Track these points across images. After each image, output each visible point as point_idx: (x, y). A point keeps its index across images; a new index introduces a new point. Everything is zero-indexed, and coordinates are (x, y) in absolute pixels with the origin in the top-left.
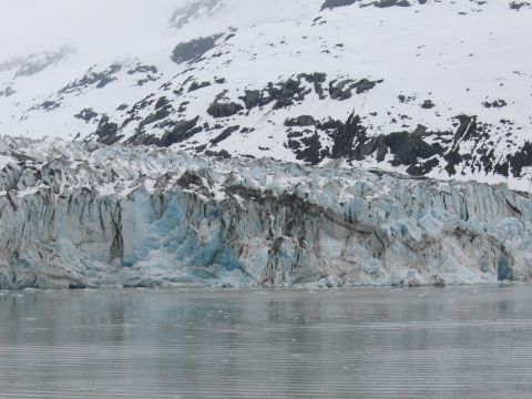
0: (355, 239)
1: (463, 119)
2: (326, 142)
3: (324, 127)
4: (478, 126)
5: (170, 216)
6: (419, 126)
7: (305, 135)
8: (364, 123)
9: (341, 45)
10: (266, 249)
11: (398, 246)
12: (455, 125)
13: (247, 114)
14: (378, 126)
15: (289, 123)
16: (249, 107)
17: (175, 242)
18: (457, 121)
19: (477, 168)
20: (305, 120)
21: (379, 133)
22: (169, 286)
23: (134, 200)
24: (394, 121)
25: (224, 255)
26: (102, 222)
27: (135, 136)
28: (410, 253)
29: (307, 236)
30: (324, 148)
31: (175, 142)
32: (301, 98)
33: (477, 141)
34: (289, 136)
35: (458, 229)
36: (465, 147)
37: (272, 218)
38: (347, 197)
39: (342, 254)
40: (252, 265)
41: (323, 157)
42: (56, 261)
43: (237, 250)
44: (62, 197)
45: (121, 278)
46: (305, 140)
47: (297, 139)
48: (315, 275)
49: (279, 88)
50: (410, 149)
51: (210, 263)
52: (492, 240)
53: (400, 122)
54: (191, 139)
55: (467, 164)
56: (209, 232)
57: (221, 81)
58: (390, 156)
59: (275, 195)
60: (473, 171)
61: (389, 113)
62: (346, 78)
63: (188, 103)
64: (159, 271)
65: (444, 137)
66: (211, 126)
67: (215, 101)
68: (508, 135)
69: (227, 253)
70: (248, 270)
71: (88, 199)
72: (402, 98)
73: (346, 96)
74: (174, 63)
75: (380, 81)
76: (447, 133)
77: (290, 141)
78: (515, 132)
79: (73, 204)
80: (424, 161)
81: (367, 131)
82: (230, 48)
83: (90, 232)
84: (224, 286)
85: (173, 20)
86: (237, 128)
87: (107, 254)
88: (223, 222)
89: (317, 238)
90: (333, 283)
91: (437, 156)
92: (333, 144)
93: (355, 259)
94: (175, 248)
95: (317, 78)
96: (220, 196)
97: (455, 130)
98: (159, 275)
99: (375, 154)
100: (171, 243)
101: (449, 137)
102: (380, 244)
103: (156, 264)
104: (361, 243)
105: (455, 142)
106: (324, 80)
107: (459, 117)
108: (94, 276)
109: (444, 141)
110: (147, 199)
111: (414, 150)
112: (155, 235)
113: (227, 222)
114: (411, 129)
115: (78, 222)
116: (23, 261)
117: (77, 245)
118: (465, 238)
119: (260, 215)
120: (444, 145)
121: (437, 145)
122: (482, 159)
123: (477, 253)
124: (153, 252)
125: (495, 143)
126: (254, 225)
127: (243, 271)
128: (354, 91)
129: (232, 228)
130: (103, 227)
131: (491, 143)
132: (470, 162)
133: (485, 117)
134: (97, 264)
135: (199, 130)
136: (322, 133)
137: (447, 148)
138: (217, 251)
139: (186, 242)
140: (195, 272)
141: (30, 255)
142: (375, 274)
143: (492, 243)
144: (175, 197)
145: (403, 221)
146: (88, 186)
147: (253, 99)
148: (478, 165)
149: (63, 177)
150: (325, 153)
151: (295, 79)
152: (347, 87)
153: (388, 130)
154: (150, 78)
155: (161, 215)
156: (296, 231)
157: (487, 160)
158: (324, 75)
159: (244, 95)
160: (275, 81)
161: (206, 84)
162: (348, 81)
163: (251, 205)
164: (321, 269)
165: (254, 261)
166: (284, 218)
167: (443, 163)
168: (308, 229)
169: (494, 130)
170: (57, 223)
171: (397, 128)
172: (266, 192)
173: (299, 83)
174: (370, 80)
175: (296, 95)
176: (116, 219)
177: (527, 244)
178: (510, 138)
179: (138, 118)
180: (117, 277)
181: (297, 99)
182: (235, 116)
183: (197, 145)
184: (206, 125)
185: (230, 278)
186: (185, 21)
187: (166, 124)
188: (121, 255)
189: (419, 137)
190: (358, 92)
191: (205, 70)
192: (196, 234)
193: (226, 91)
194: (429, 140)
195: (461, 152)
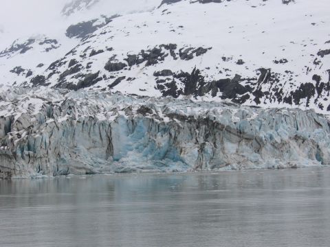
0: (243, 143)
1: (263, 70)
2: (180, 85)
3: (178, 76)
4: (272, 75)
5: (138, 132)
6: (236, 75)
7: (167, 81)
8: (202, 74)
9: (182, 27)
10: (197, 149)
11: (269, 146)
12: (258, 74)
13: (130, 69)
14: (211, 76)
15: (157, 74)
16: (130, 65)
17: (142, 147)
18: (259, 72)
19: (273, 100)
20: (166, 72)
21: (212, 80)
22: (141, 172)
23: (118, 123)
24: (221, 72)
25: (171, 153)
26: (101, 136)
27: (60, 84)
28: (276, 150)
29: (217, 142)
30: (179, 89)
31: (86, 87)
32: (163, 59)
33: (272, 84)
34: (157, 82)
35: (296, 136)
36: (265, 87)
37: (197, 131)
38: (237, 119)
39: (237, 152)
40: (189, 159)
41: (179, 94)
42: (78, 159)
43: (179, 150)
44: (79, 122)
45: (113, 168)
46: (167, 85)
47: (163, 84)
48: (223, 164)
49: (148, 53)
50: (231, 89)
51: (164, 158)
52: (313, 142)
53: (225, 73)
54: (96, 85)
55: (267, 97)
56: (162, 140)
57: (110, 49)
58: (219, 94)
59: (195, 118)
60: (271, 102)
61: (217, 68)
62: (189, 47)
63: (91, 63)
64: (134, 163)
65: (252, 81)
66: (108, 76)
67: (109, 61)
68: (290, 80)
69: (173, 152)
70: (187, 162)
71: (93, 122)
72: (224, 59)
73: (190, 57)
74: (67, 38)
75: (210, 49)
76: (253, 79)
77: (158, 85)
78: (294, 78)
79: (85, 126)
80: (241, 96)
81: (205, 79)
82: (111, 29)
83: (94, 142)
84: (173, 171)
85: (64, 10)
86: (124, 77)
87: (105, 154)
88: (171, 135)
89: (222, 142)
90: (236, 168)
91: (248, 93)
92: (184, 86)
93: (244, 154)
94: (142, 150)
95: (172, 47)
96: (167, 120)
97: (258, 77)
98: (134, 165)
99: (210, 92)
100: (140, 147)
101: (255, 82)
102: (258, 145)
103: (132, 159)
104: (247, 145)
105: (259, 84)
106: (176, 48)
107: (260, 70)
108: (99, 167)
109: (252, 84)
110: (125, 122)
111: (234, 89)
112: (130, 143)
113: (173, 135)
114: (232, 77)
115: (88, 136)
116: (62, 159)
117: (88, 149)
118: (300, 141)
119: (190, 130)
120: (252, 86)
121: (248, 86)
122: (275, 94)
123: (306, 149)
124: (129, 153)
125: (283, 85)
126: (187, 136)
127: (183, 162)
128: (194, 54)
129: (175, 138)
130: (101, 139)
131: (281, 85)
132: (269, 96)
133: (276, 69)
134: (99, 160)
135: (101, 79)
136: (177, 80)
137: (254, 88)
138: (167, 151)
139: (149, 146)
140: (155, 164)
141: (66, 156)
142: (256, 162)
143: (313, 144)
144: (141, 121)
145: (270, 132)
146: (92, 116)
147: (133, 60)
148: (273, 98)
149: (76, 110)
150: (180, 92)
151: (158, 47)
152: (190, 52)
153: (218, 78)
154: (53, 47)
155: (133, 131)
156: (210, 138)
157: (279, 95)
158: (176, 45)
159: (127, 57)
160: (145, 49)
161: (101, 51)
162: (191, 49)
163: (186, 125)
164: (226, 160)
165: (189, 156)
166: (204, 131)
167: (252, 97)
168: (217, 138)
169: (281, 77)
170: (77, 137)
171: (223, 77)
172: (189, 117)
173: (161, 50)
174: (204, 48)
175: (159, 58)
176: (109, 134)
177: (328, 144)
178: (292, 82)
179: (58, 73)
180: (111, 167)
181: (160, 60)
182: (122, 70)
183: (100, 88)
184: (104, 76)
185: (176, 166)
186: (71, 11)
187: (79, 76)
188: (112, 155)
189: (237, 82)
190: (197, 55)
191: (97, 42)
192: (155, 141)
193: (115, 55)
194: (243, 84)
195: (263, 90)
